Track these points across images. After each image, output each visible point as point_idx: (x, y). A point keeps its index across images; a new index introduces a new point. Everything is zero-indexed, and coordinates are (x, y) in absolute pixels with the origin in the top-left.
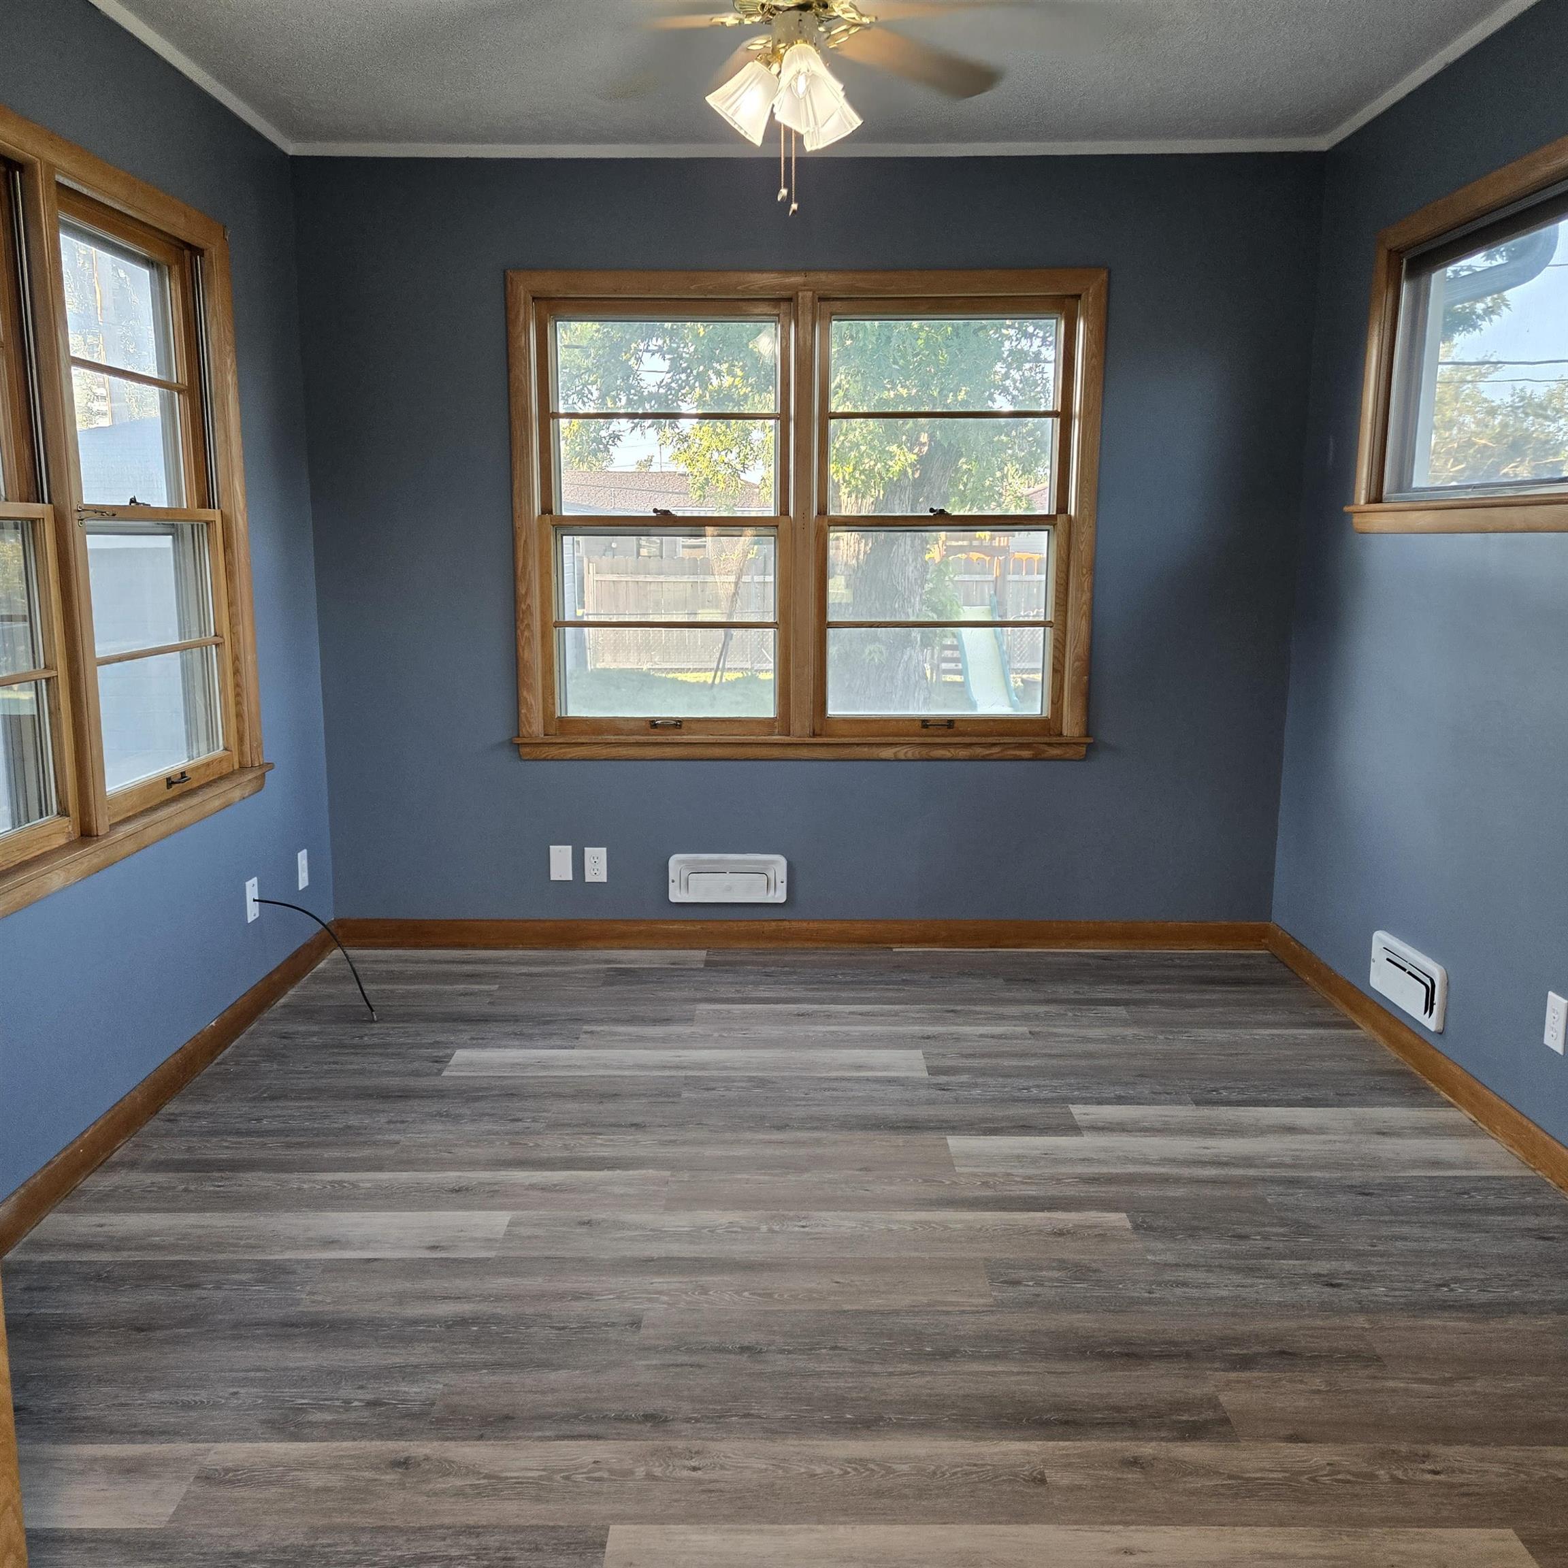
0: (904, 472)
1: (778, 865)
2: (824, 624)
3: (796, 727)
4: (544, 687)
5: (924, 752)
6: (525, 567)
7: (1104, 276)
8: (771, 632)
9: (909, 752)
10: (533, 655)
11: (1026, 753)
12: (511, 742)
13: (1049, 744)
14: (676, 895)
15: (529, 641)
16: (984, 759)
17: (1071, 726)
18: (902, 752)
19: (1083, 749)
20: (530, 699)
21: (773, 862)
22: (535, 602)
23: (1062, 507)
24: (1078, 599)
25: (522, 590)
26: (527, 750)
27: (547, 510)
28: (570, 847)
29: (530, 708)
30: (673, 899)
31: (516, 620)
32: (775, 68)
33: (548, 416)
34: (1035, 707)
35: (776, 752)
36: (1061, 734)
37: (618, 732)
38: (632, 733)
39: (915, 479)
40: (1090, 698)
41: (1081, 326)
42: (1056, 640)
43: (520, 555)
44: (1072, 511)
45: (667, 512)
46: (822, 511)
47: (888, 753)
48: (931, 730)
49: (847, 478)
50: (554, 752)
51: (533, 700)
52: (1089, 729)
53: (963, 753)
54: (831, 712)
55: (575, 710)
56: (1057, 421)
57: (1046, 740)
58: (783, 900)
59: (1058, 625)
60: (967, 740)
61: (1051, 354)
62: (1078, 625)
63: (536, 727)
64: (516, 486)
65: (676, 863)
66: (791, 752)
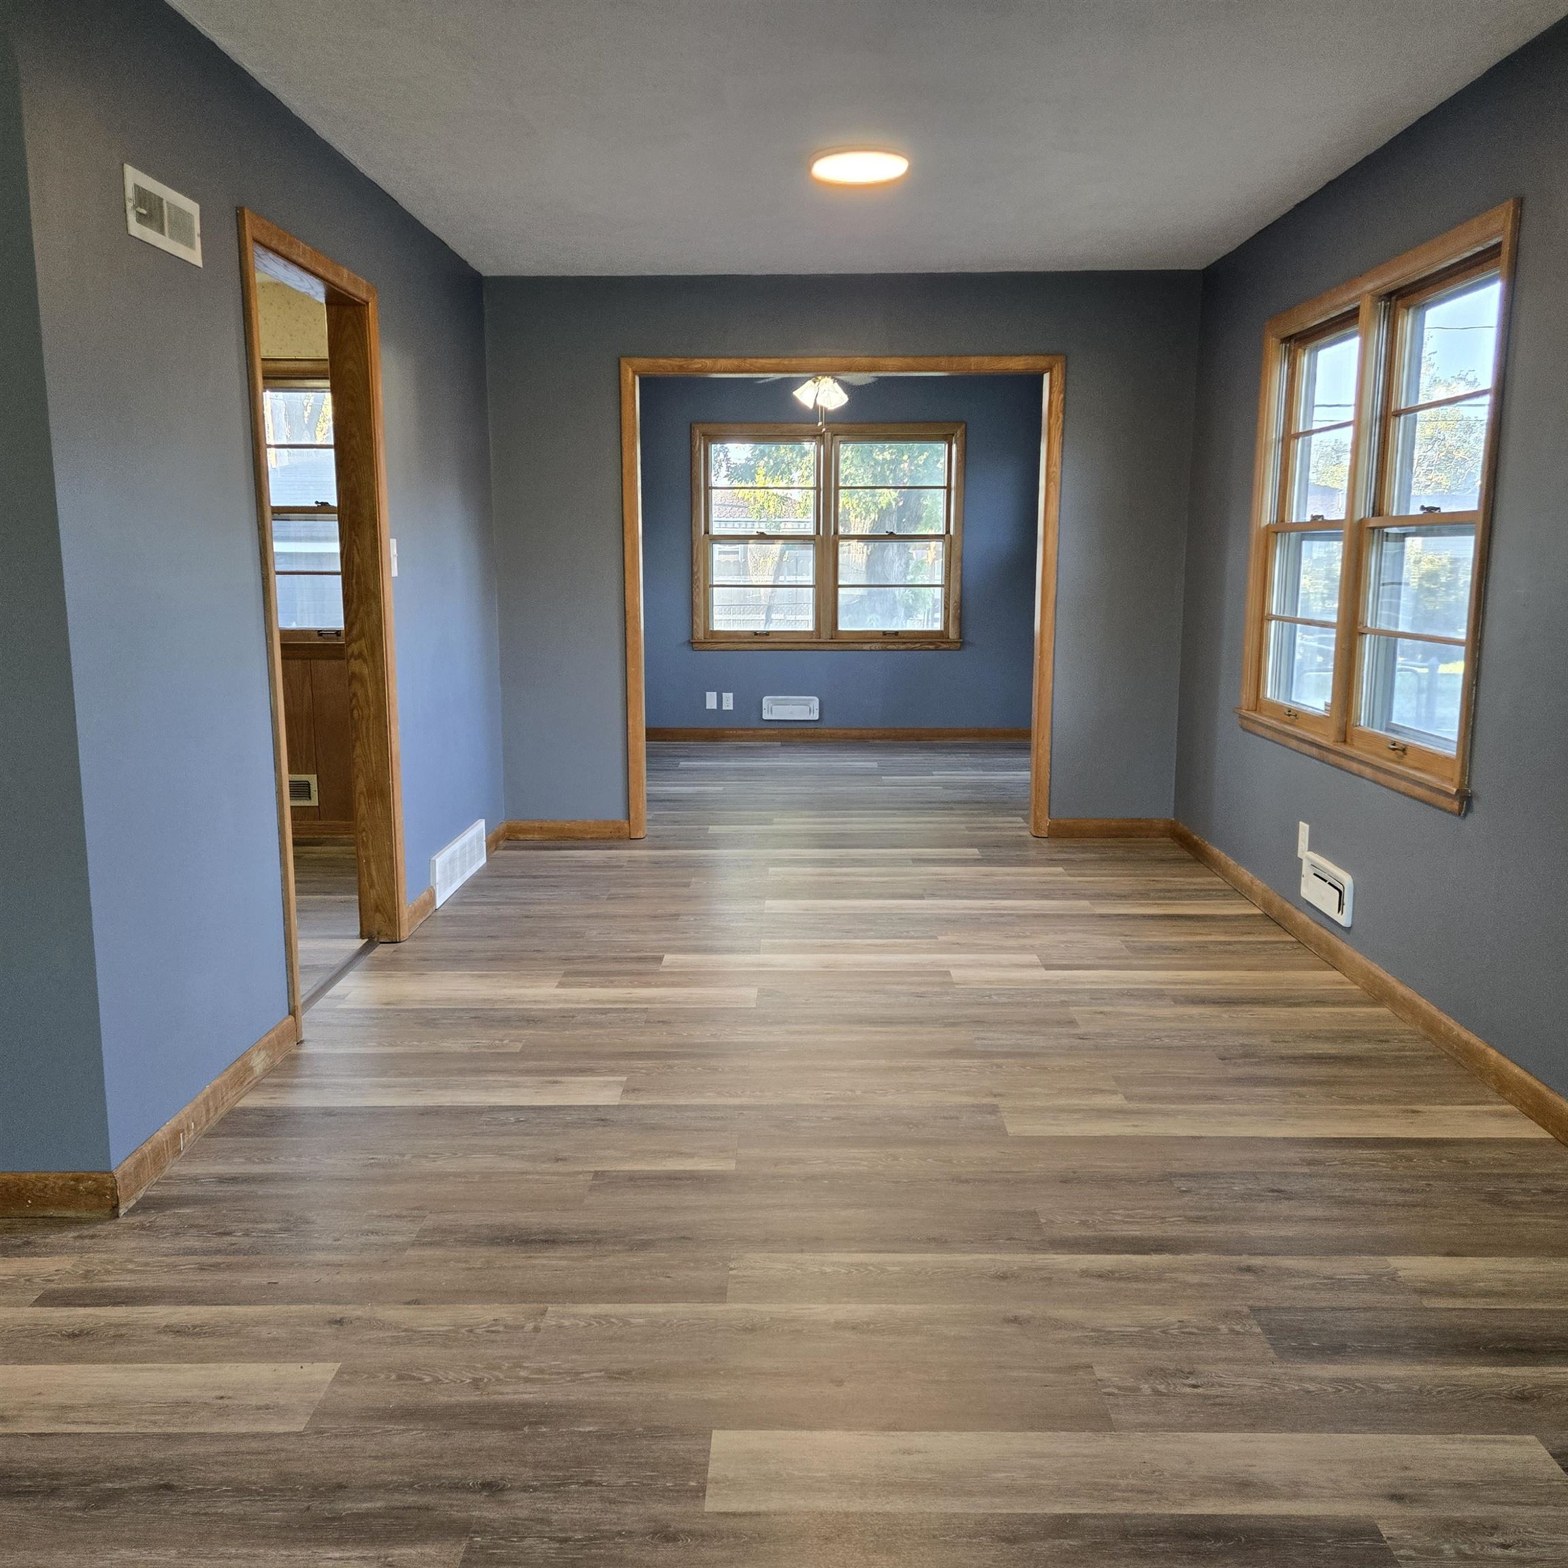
0: (889, 504)
1: (815, 703)
2: (837, 586)
3: (823, 635)
4: (704, 616)
5: (884, 646)
6: (697, 558)
7: (963, 426)
8: (811, 589)
9: (878, 646)
10: (699, 600)
11: (931, 647)
12: (689, 642)
13: (942, 642)
14: (766, 716)
15: (698, 594)
16: (912, 650)
17: (953, 634)
18: (873, 646)
19: (959, 645)
20: (698, 621)
21: (812, 700)
22: (701, 576)
23: (948, 532)
24: (955, 574)
25: (695, 570)
26: (696, 645)
27: (707, 532)
28: (715, 693)
29: (698, 626)
30: (764, 718)
31: (692, 583)
32: (817, 383)
33: (708, 488)
34: (938, 626)
35: (814, 646)
36: (949, 638)
37: (739, 637)
38: (745, 638)
39: (899, 507)
40: (961, 620)
41: (954, 446)
42: (945, 593)
43: (695, 552)
44: (952, 533)
45: (763, 533)
46: (836, 532)
47: (867, 647)
48: (887, 636)
49: (855, 506)
50: (709, 646)
51: (699, 621)
52: (961, 634)
53: (902, 647)
54: (840, 628)
55: (718, 626)
56: (946, 490)
57: (939, 640)
58: (817, 718)
59: (947, 586)
60: (904, 640)
61: (944, 459)
62: (955, 587)
63: (700, 635)
64: (694, 521)
65: (766, 701)
66: (821, 646)
